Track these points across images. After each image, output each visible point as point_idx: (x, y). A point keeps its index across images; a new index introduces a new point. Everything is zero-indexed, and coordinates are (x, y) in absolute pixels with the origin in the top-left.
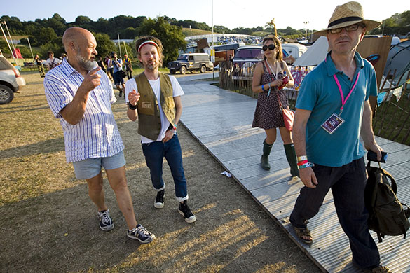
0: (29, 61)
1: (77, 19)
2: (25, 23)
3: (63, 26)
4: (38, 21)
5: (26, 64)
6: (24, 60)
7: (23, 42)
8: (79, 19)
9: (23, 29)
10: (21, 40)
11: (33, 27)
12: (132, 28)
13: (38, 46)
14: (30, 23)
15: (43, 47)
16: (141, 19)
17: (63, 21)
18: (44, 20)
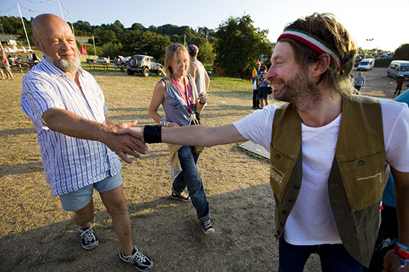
0: (92, 57)
1: (133, 26)
2: (93, 27)
3: (121, 30)
4: (103, 25)
5: (89, 61)
6: (88, 57)
7: (90, 41)
8: (134, 25)
9: (92, 31)
10: (89, 40)
11: (99, 30)
12: (176, 36)
13: (101, 45)
14: (97, 27)
15: (105, 45)
16: (184, 29)
17: (122, 26)
18: (108, 25)
